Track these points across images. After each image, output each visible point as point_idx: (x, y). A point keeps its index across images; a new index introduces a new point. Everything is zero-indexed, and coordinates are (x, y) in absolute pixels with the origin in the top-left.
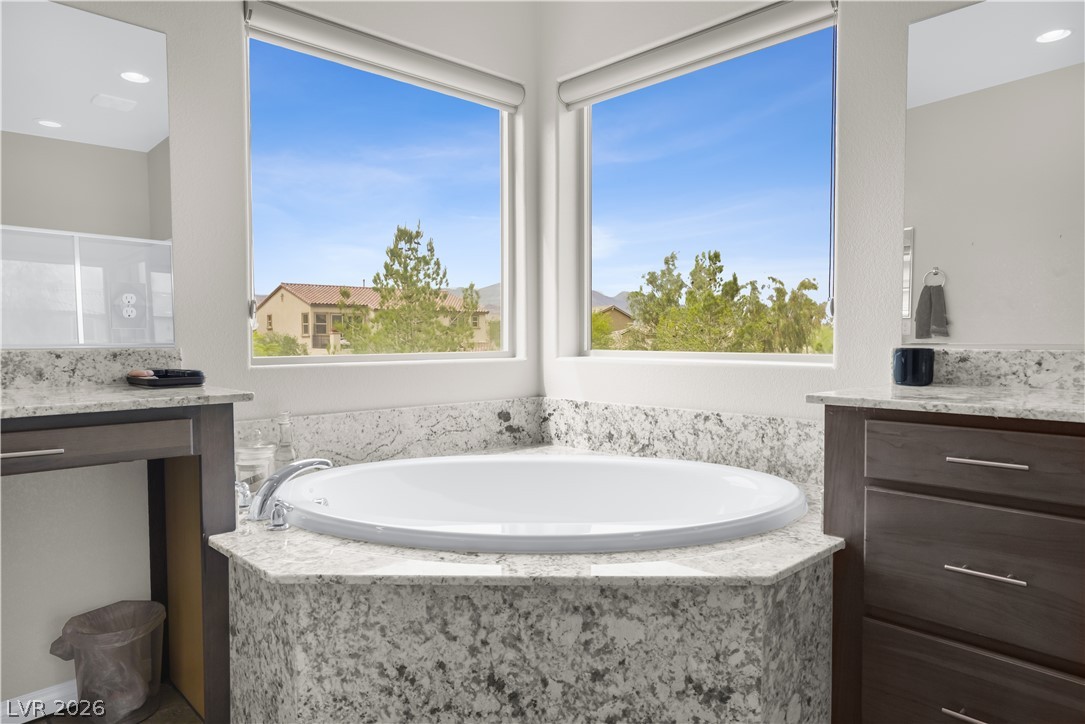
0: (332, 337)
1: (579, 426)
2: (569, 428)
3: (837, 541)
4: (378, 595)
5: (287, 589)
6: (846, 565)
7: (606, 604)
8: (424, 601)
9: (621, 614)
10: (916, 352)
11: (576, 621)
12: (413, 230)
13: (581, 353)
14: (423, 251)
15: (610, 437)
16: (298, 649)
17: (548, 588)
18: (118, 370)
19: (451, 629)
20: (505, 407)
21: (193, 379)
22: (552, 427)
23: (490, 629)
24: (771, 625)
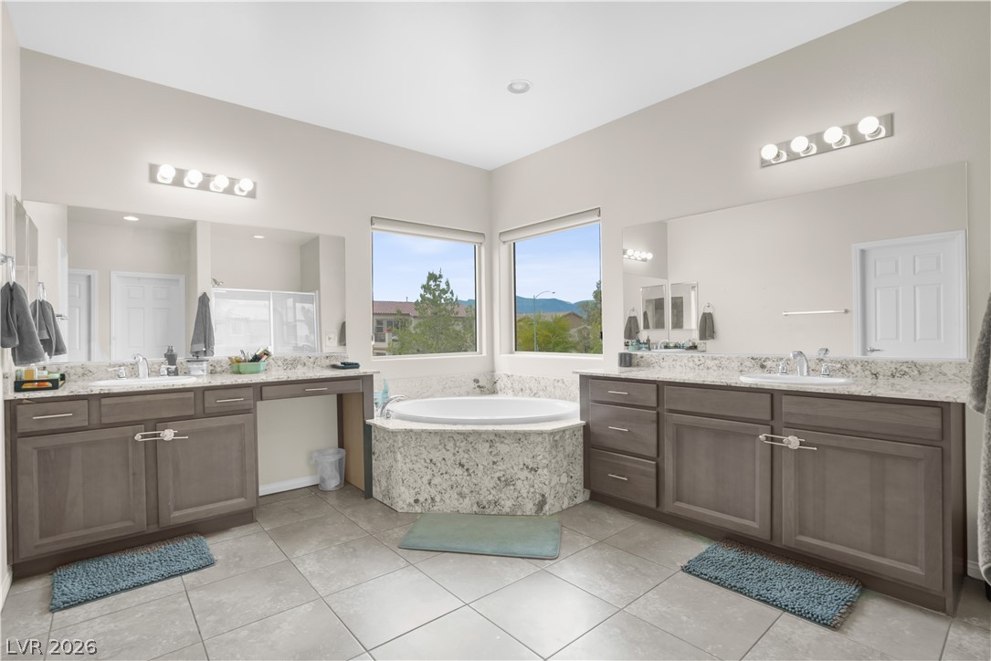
0: (387, 335)
1: (509, 386)
2: (505, 386)
3: (583, 422)
4: (424, 435)
5: (394, 433)
6: (586, 428)
7: (497, 439)
8: (438, 438)
9: (502, 442)
10: (625, 354)
11: (488, 445)
12: (438, 274)
13: (511, 353)
14: (443, 286)
15: (522, 390)
16: (398, 453)
17: (479, 433)
18: (328, 362)
19: (447, 447)
20: (477, 377)
21: (356, 366)
22: (498, 386)
23: (460, 447)
24: (552, 447)
